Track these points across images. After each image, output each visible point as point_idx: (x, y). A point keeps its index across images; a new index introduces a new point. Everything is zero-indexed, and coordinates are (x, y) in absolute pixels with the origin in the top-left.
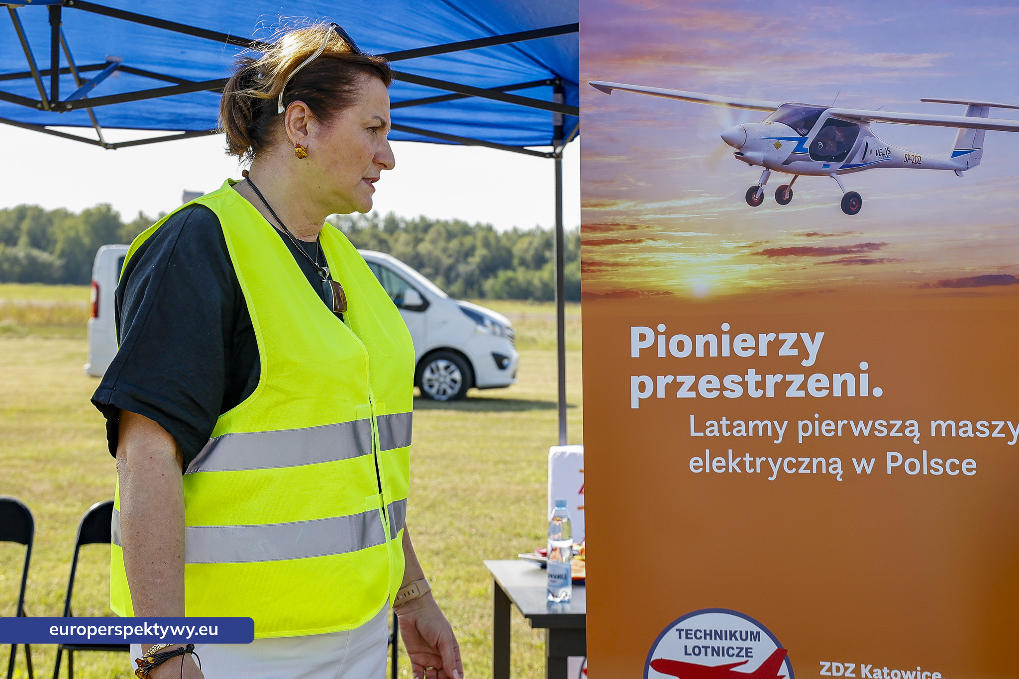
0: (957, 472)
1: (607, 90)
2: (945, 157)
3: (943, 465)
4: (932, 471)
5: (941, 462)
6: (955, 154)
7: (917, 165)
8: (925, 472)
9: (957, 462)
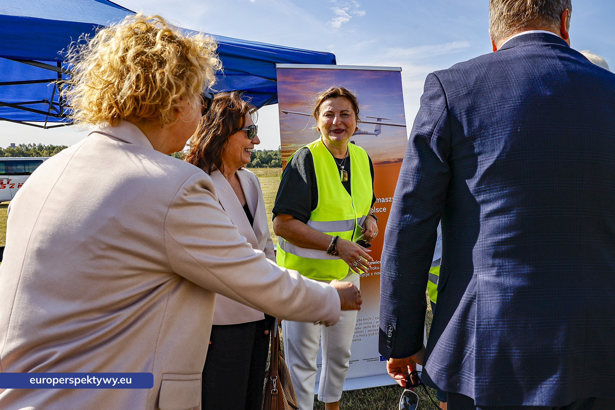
0: (382, 211)
1: (287, 113)
2: (373, 132)
3: (379, 210)
4: (376, 212)
5: (378, 209)
6: (375, 131)
7: (367, 134)
8: (375, 212)
9: (382, 209)
